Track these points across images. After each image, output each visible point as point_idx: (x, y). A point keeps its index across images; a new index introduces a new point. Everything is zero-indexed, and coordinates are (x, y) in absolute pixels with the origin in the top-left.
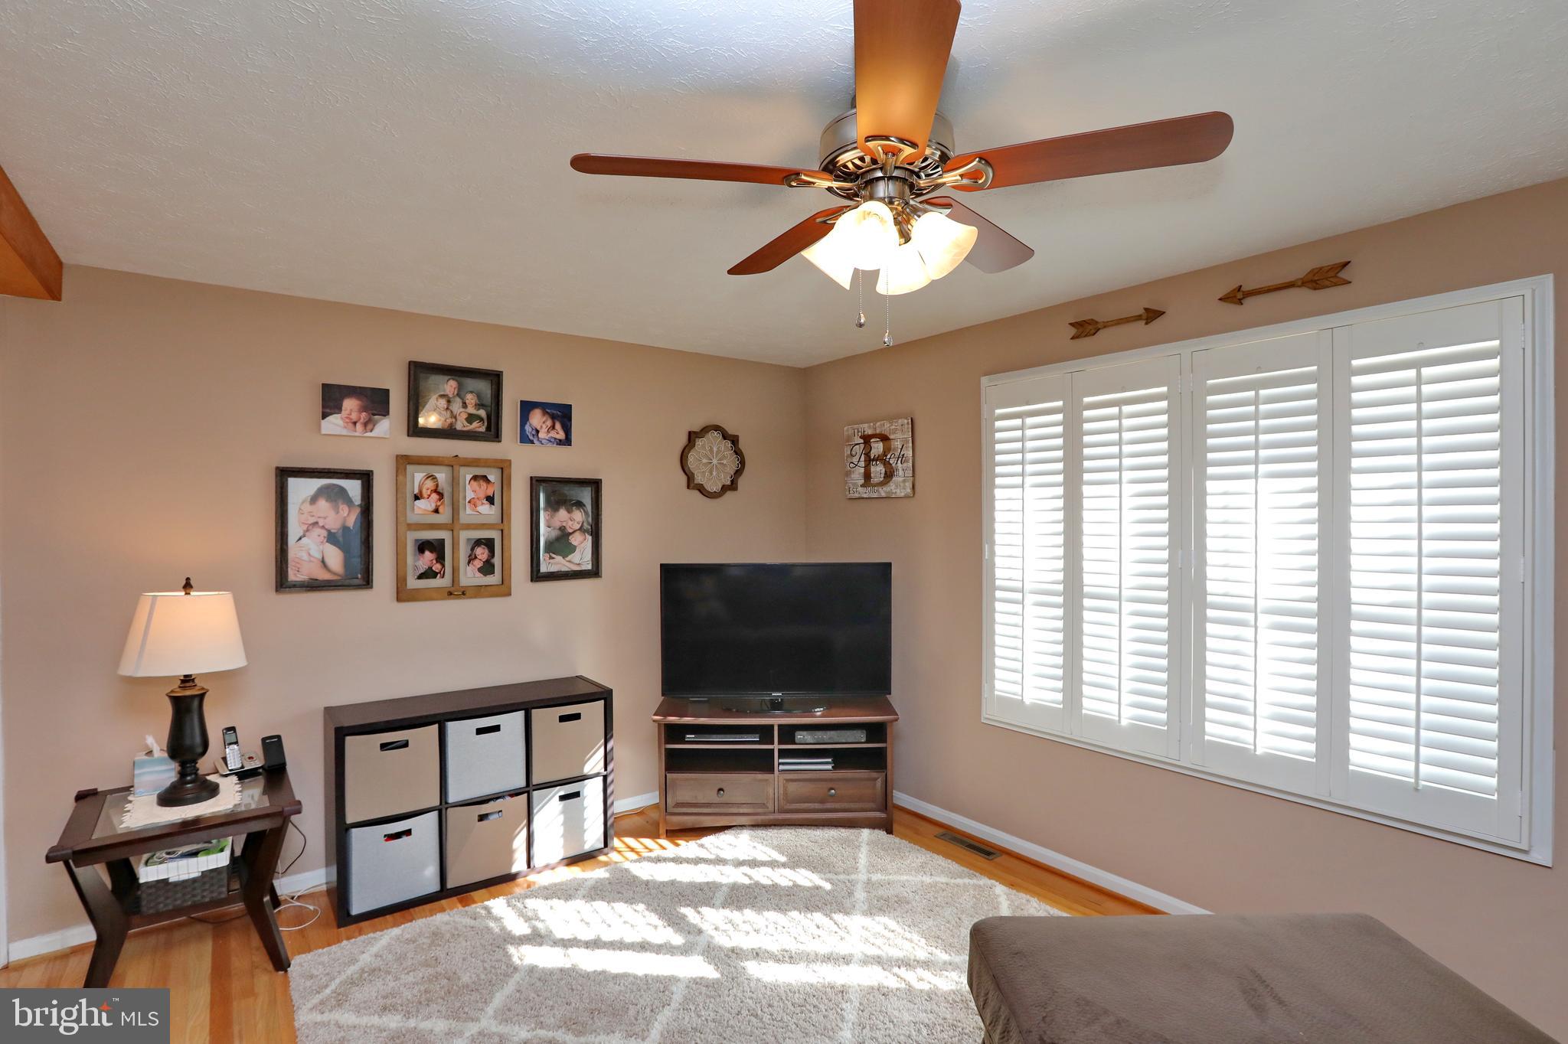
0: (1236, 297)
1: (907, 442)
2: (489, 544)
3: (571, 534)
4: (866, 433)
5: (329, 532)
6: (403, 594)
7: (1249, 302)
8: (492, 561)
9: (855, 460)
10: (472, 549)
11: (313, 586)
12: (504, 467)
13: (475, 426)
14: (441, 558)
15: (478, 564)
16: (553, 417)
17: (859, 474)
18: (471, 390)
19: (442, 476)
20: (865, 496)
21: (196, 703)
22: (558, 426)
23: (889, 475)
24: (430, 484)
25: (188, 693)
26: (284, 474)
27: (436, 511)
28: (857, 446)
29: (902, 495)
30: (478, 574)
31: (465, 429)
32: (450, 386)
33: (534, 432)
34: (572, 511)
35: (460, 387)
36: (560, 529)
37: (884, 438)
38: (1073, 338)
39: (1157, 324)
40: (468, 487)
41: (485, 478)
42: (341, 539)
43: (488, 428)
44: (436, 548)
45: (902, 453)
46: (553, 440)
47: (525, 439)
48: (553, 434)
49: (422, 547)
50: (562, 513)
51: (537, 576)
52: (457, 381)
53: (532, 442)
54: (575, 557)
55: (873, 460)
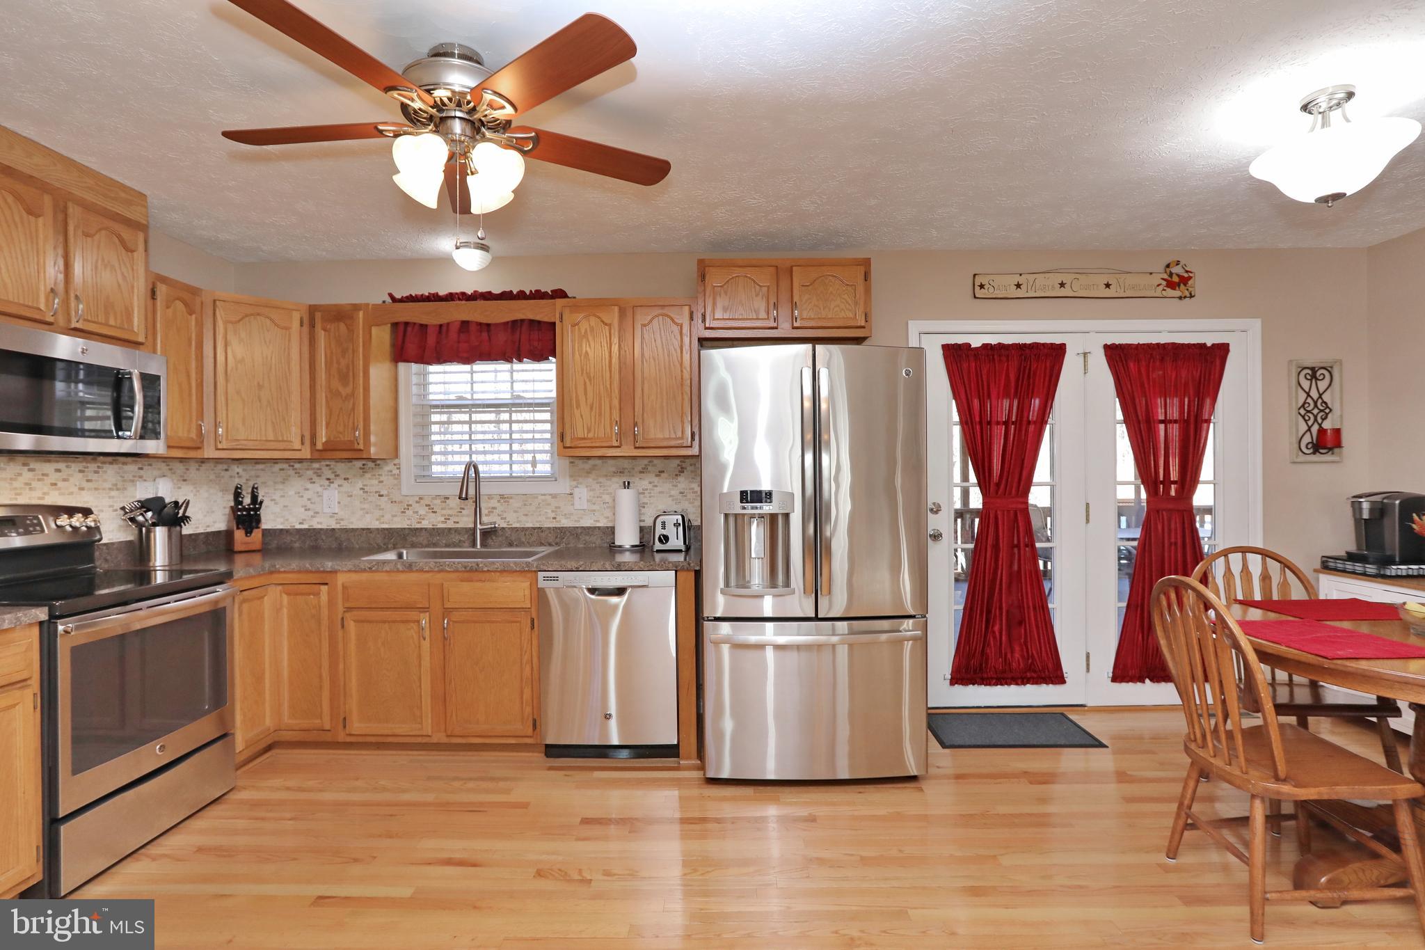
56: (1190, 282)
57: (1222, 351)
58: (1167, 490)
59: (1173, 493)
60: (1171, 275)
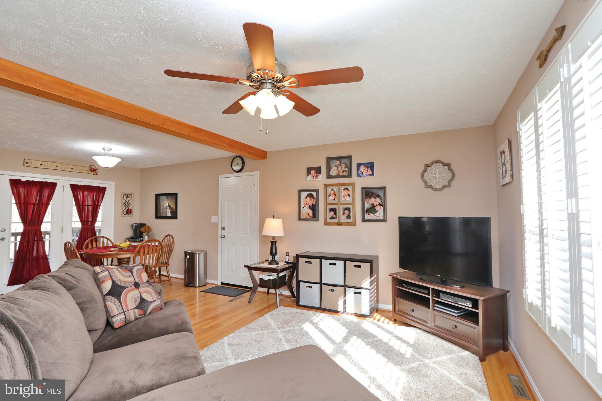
1: (508, 152)
2: (349, 209)
3: (376, 206)
4: (501, 151)
5: (309, 206)
6: (326, 224)
8: (350, 214)
9: (500, 166)
10: (344, 211)
11: (306, 219)
12: (353, 184)
13: (345, 173)
14: (335, 214)
15: (346, 215)
16: (367, 167)
17: (501, 173)
18: (343, 163)
19: (336, 189)
20: (503, 184)
21: (274, 243)
22: (369, 170)
23: (506, 172)
24: (332, 192)
25: (274, 240)
26: (300, 191)
27: (334, 200)
28: (500, 159)
30: (346, 219)
31: (342, 175)
32: (338, 163)
33: (361, 173)
34: (376, 198)
35: (340, 162)
36: (372, 204)
37: (504, 152)
40: (343, 192)
41: (347, 189)
42: (312, 208)
43: (348, 174)
44: (334, 210)
46: (368, 175)
47: (358, 175)
48: (368, 173)
49: (331, 210)
50: (373, 199)
51: (364, 220)
52: (339, 161)
53: (361, 176)
54: (377, 214)
55: (503, 165)
56: (96, 171)
57: (104, 189)
58: (88, 224)
59: (89, 224)
60: (91, 168)
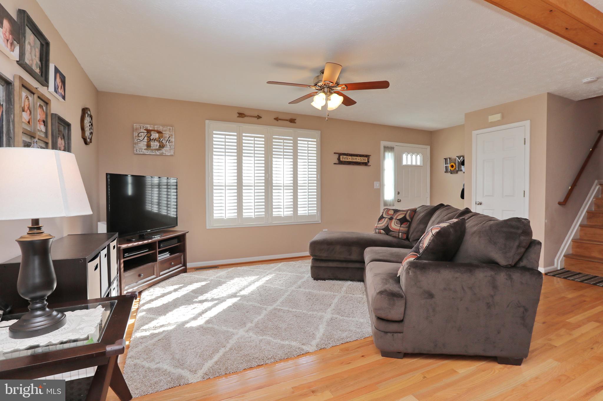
0: (277, 119)
1: (172, 136)
4: (148, 129)
7: (279, 121)
9: (141, 138)
13: (38, 71)
16: (62, 82)
17: (144, 144)
18: (37, 45)
19: (31, 99)
20: (147, 153)
22: (62, 87)
23: (162, 146)
24: (27, 102)
27: (29, 122)
28: (143, 133)
29: (169, 154)
31: (35, 71)
32: (32, 38)
33: (57, 87)
34: (62, 139)
35: (35, 41)
37: (159, 132)
38: (238, 117)
39: (260, 120)
40: (38, 111)
41: (43, 108)
43: (42, 75)
45: (169, 139)
46: (61, 94)
47: (55, 89)
48: (61, 91)
52: (34, 36)
53: (57, 93)
55: (152, 140)
